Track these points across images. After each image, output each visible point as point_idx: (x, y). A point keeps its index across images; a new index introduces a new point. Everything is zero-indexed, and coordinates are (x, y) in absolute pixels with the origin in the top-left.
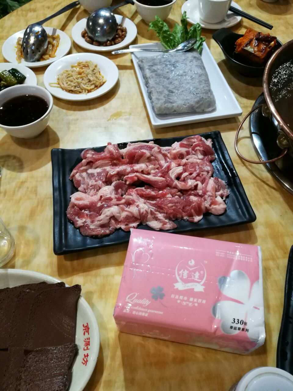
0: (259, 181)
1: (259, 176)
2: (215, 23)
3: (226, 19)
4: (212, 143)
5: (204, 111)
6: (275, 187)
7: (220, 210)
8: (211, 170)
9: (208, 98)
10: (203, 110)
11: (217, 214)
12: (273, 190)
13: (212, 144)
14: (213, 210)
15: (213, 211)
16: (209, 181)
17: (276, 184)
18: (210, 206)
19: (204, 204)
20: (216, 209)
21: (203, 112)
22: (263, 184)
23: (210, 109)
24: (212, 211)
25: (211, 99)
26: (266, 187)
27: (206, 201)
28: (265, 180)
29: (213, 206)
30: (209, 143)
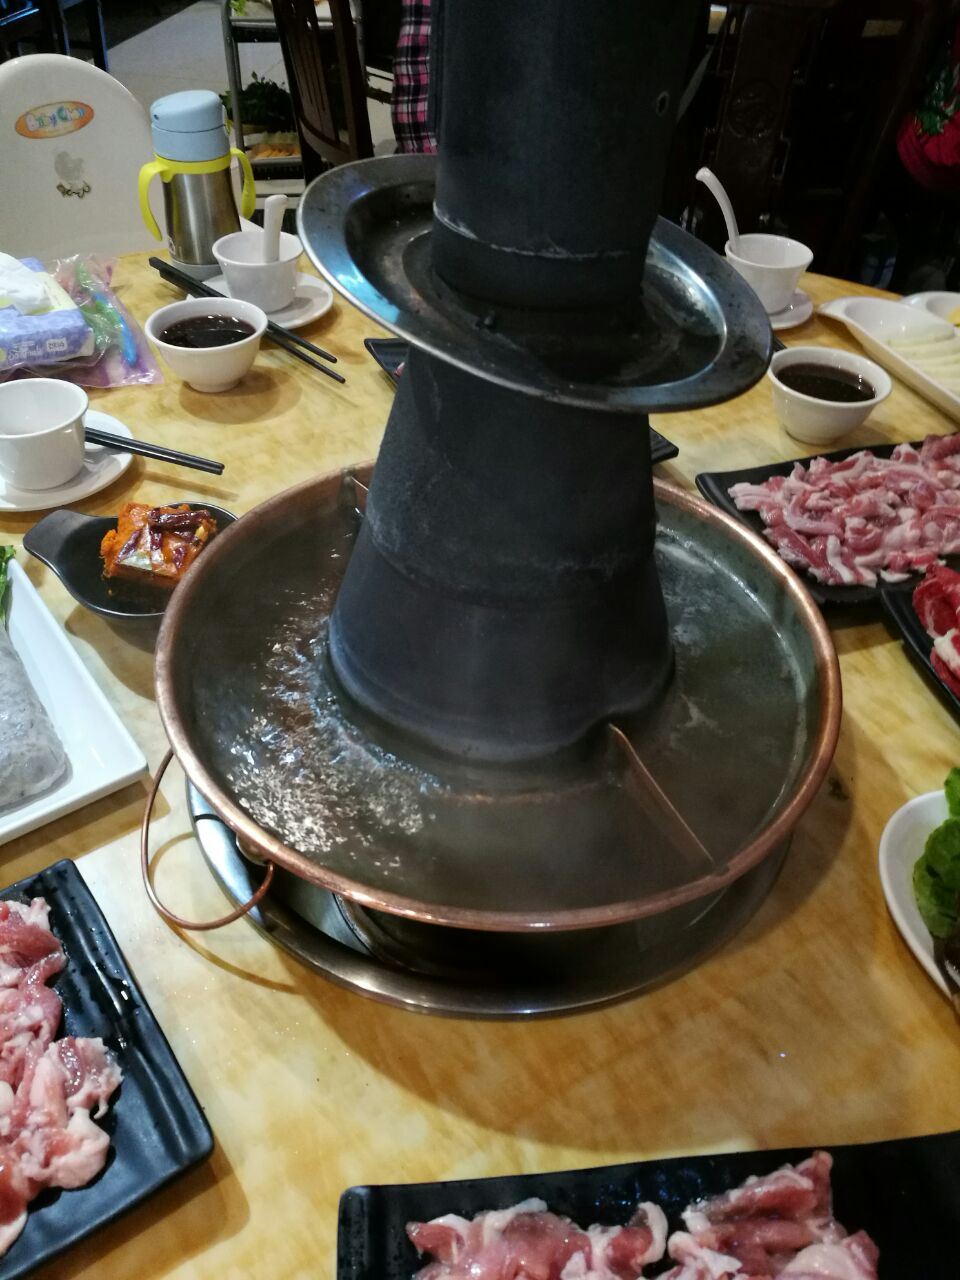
0: (236, 979)
1: (233, 963)
2: (58, 484)
3: (90, 467)
4: (49, 908)
5: (27, 794)
6: (289, 981)
7: (83, 1166)
8: (45, 1018)
9: (29, 751)
10: (22, 794)
11: (77, 1184)
12: (284, 996)
13: (50, 915)
14: (61, 1175)
15: (63, 1179)
16: (36, 1064)
17: (291, 970)
18: (46, 1164)
19: (21, 1170)
20: (68, 1169)
21: (24, 799)
22: (249, 984)
23: (46, 782)
24: (57, 1179)
25: (39, 750)
26: (260, 991)
27: (25, 1156)
28: (254, 970)
29: (58, 1161)
30: (36, 915)
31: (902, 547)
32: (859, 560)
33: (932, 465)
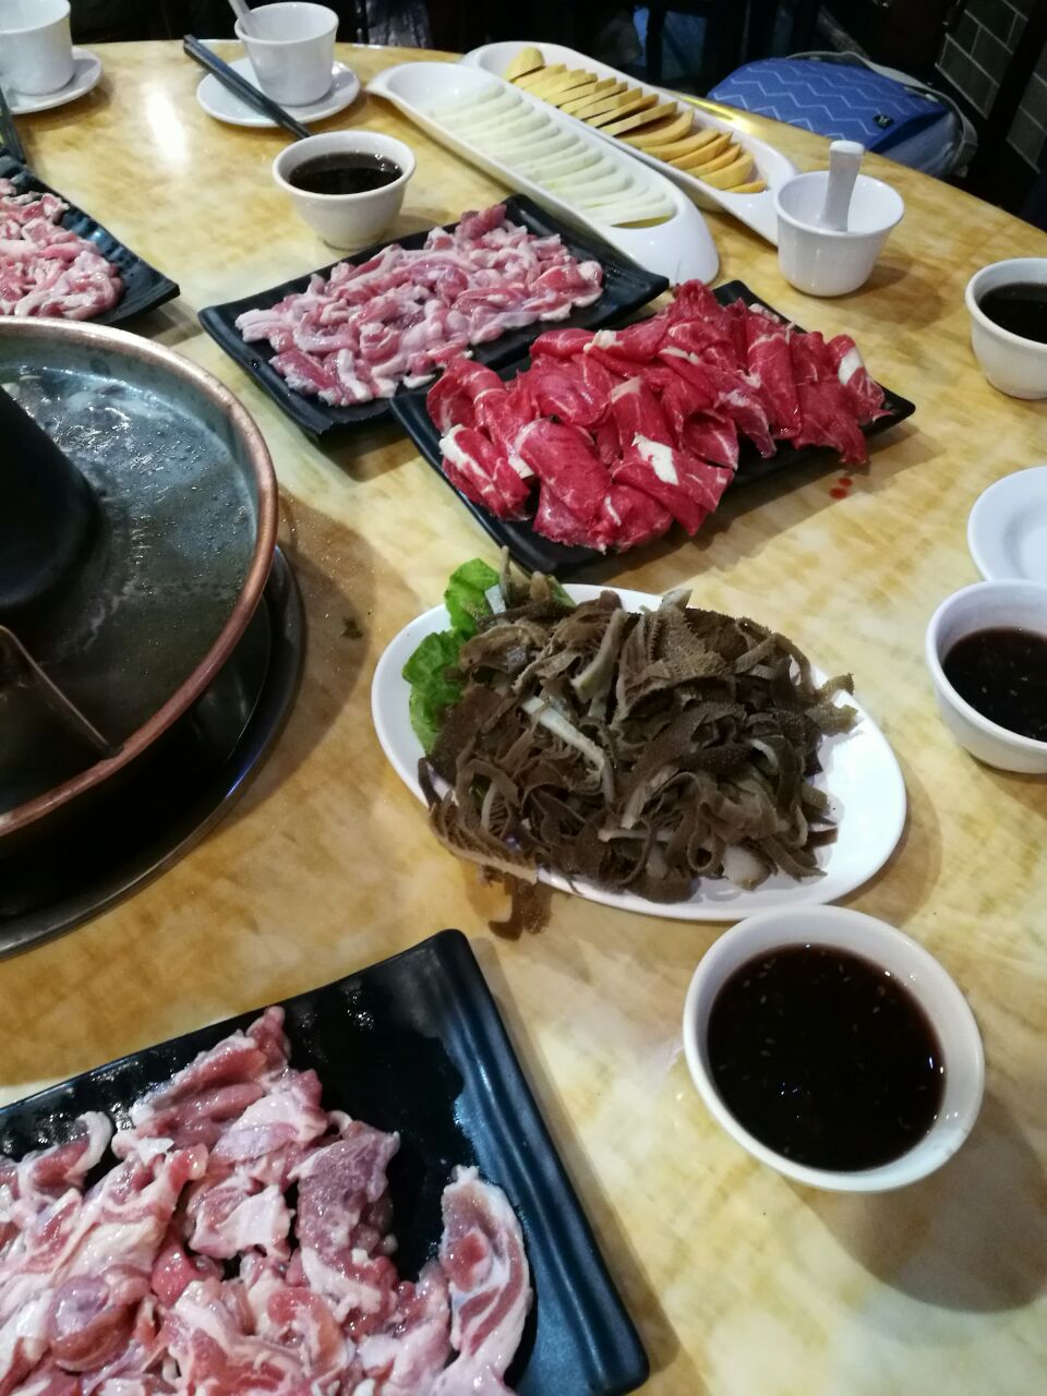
31: (424, 345)
32: (376, 370)
33: (467, 246)
